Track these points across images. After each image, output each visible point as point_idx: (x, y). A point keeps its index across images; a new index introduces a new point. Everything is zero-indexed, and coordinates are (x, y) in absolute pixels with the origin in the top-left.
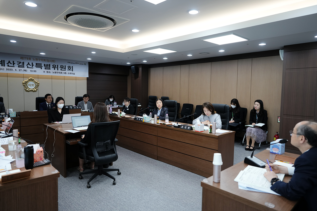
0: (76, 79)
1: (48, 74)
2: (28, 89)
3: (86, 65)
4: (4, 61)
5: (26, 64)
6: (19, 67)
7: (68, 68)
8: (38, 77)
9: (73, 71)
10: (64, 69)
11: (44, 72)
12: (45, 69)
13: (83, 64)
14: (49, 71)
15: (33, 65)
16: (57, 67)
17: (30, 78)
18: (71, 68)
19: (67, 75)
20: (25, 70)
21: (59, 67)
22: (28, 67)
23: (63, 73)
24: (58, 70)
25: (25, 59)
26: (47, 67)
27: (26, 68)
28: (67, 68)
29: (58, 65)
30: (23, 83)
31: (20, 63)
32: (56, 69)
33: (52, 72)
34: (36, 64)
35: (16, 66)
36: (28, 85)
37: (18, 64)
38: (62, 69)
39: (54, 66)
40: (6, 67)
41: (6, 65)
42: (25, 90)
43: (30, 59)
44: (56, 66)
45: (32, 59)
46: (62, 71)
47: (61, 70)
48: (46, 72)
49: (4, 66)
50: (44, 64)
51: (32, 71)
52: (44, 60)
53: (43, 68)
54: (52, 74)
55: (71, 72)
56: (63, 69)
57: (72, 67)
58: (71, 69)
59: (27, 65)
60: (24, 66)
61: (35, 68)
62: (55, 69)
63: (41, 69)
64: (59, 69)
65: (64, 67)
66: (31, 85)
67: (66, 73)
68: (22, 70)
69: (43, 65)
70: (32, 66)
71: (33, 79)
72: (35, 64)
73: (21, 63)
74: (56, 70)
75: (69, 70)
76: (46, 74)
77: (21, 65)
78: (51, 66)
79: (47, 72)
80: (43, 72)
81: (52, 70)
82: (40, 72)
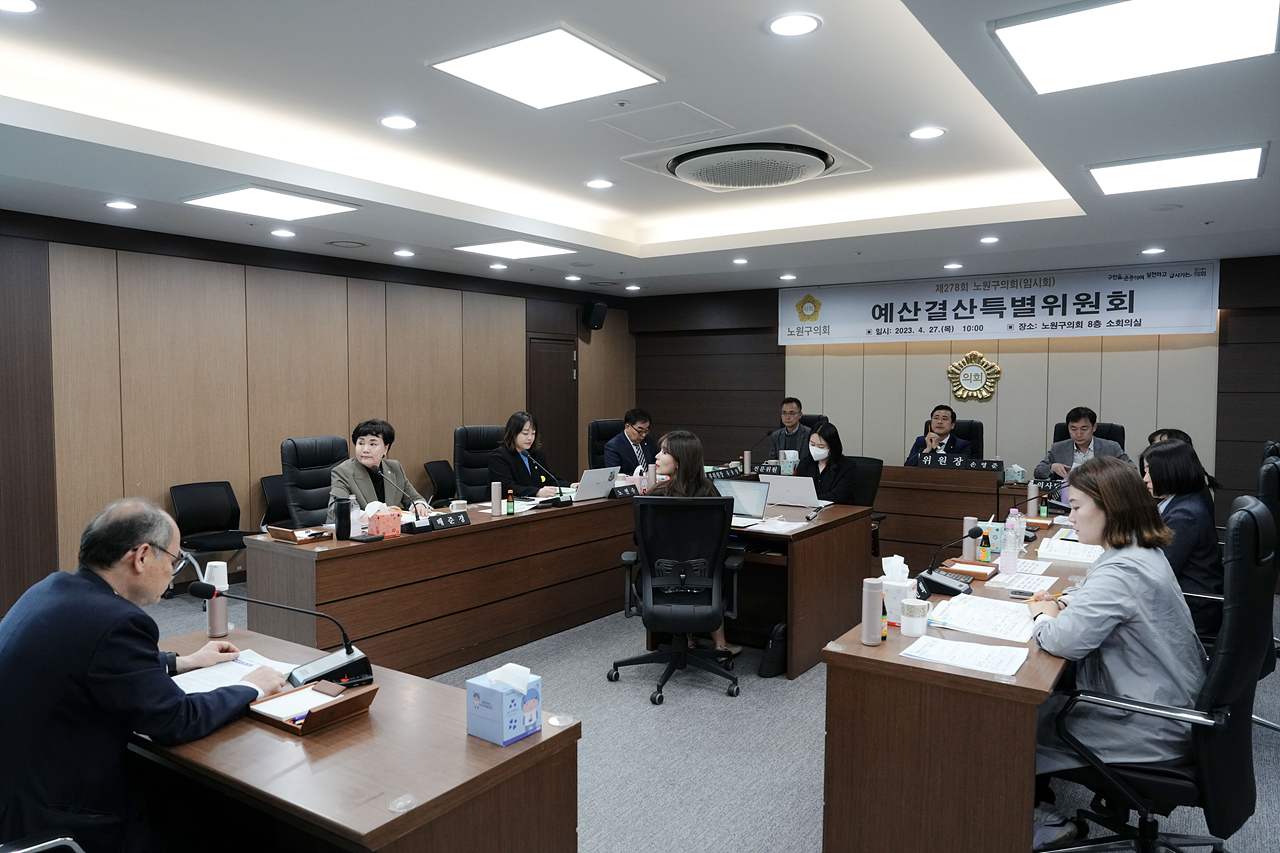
0: (1159, 343)
1: (1027, 334)
2: (960, 393)
3: (1203, 274)
4: (892, 304)
5: (951, 305)
6: (930, 319)
7: (1111, 303)
8: (998, 348)
9: (1131, 311)
10: (1093, 309)
11: (1011, 327)
12: (1015, 315)
13: (1186, 275)
14: (1027, 320)
15: (973, 307)
16: (1060, 302)
17: (968, 355)
18: (1127, 300)
19: (1104, 331)
20: (948, 329)
21: (1071, 300)
22: (957, 317)
23: (1085, 324)
24: (1064, 314)
25: (949, 289)
26: (1024, 308)
27: (950, 321)
28: (1104, 303)
29: (1064, 296)
30: (949, 373)
31: (935, 304)
32: (1058, 311)
33: (1040, 326)
34: (985, 300)
35: (923, 315)
36: (962, 378)
37: (927, 310)
38: (1083, 310)
39: (1051, 300)
40: (897, 324)
41: (896, 316)
42: (952, 395)
43: (964, 287)
44: (1056, 300)
45: (971, 287)
46: (1080, 318)
47: (1079, 312)
48: (1016, 327)
49: (891, 321)
50: (1013, 299)
51: (969, 328)
52: (1014, 284)
53: (1009, 311)
54: (1039, 334)
55: (1124, 315)
56: (1087, 308)
57: (1132, 293)
58: (1123, 302)
59: (954, 310)
60: (945, 314)
61: (980, 318)
62: (1051, 313)
63: (1001, 317)
64: (1071, 309)
65: (1093, 299)
66: (973, 378)
67: (1098, 324)
68: (939, 329)
69: (1007, 303)
70: (972, 312)
71: (980, 355)
72: (979, 303)
73: (938, 306)
74: (1057, 316)
75: (1117, 308)
76: (1017, 334)
77: (937, 312)
78: (1039, 303)
79: (1022, 327)
80: (1006, 327)
81: (1041, 316)
82: (996, 328)
